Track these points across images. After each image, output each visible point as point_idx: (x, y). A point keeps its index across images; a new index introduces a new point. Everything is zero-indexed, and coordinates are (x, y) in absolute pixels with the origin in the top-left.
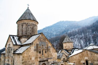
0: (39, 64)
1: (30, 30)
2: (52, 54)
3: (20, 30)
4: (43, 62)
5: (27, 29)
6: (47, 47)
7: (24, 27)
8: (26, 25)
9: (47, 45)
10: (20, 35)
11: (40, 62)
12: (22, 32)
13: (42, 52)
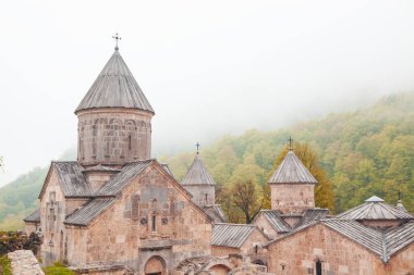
0: (140, 257)
1: (121, 146)
2: (191, 229)
3: (85, 144)
4: (155, 253)
5: (109, 139)
6: (173, 206)
7: (99, 133)
8: (108, 127)
9: (173, 199)
10: (88, 160)
11: (144, 250)
12: (94, 151)
13: (150, 223)
